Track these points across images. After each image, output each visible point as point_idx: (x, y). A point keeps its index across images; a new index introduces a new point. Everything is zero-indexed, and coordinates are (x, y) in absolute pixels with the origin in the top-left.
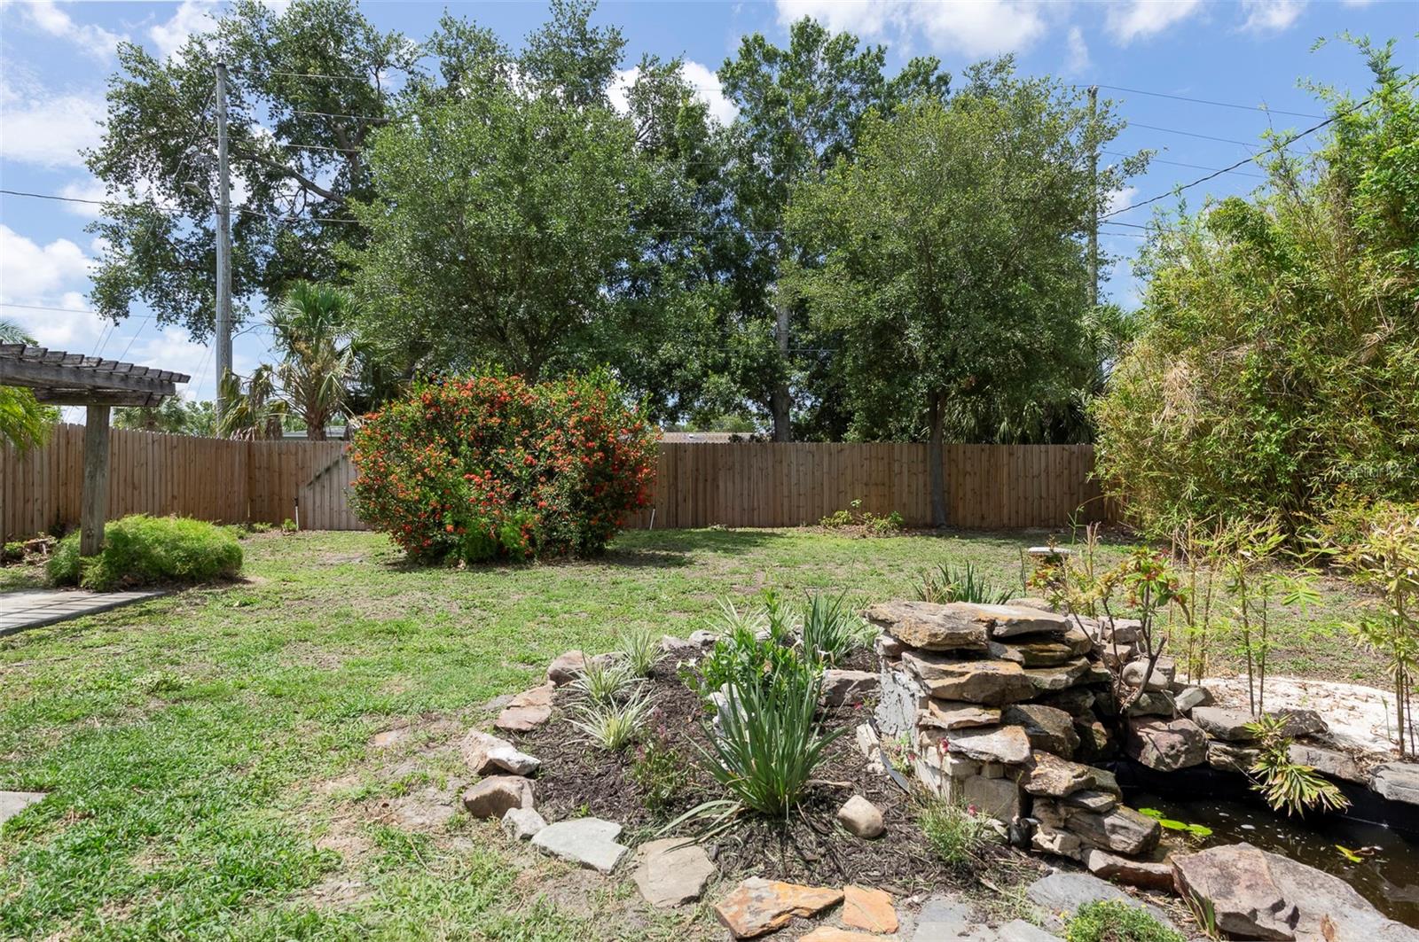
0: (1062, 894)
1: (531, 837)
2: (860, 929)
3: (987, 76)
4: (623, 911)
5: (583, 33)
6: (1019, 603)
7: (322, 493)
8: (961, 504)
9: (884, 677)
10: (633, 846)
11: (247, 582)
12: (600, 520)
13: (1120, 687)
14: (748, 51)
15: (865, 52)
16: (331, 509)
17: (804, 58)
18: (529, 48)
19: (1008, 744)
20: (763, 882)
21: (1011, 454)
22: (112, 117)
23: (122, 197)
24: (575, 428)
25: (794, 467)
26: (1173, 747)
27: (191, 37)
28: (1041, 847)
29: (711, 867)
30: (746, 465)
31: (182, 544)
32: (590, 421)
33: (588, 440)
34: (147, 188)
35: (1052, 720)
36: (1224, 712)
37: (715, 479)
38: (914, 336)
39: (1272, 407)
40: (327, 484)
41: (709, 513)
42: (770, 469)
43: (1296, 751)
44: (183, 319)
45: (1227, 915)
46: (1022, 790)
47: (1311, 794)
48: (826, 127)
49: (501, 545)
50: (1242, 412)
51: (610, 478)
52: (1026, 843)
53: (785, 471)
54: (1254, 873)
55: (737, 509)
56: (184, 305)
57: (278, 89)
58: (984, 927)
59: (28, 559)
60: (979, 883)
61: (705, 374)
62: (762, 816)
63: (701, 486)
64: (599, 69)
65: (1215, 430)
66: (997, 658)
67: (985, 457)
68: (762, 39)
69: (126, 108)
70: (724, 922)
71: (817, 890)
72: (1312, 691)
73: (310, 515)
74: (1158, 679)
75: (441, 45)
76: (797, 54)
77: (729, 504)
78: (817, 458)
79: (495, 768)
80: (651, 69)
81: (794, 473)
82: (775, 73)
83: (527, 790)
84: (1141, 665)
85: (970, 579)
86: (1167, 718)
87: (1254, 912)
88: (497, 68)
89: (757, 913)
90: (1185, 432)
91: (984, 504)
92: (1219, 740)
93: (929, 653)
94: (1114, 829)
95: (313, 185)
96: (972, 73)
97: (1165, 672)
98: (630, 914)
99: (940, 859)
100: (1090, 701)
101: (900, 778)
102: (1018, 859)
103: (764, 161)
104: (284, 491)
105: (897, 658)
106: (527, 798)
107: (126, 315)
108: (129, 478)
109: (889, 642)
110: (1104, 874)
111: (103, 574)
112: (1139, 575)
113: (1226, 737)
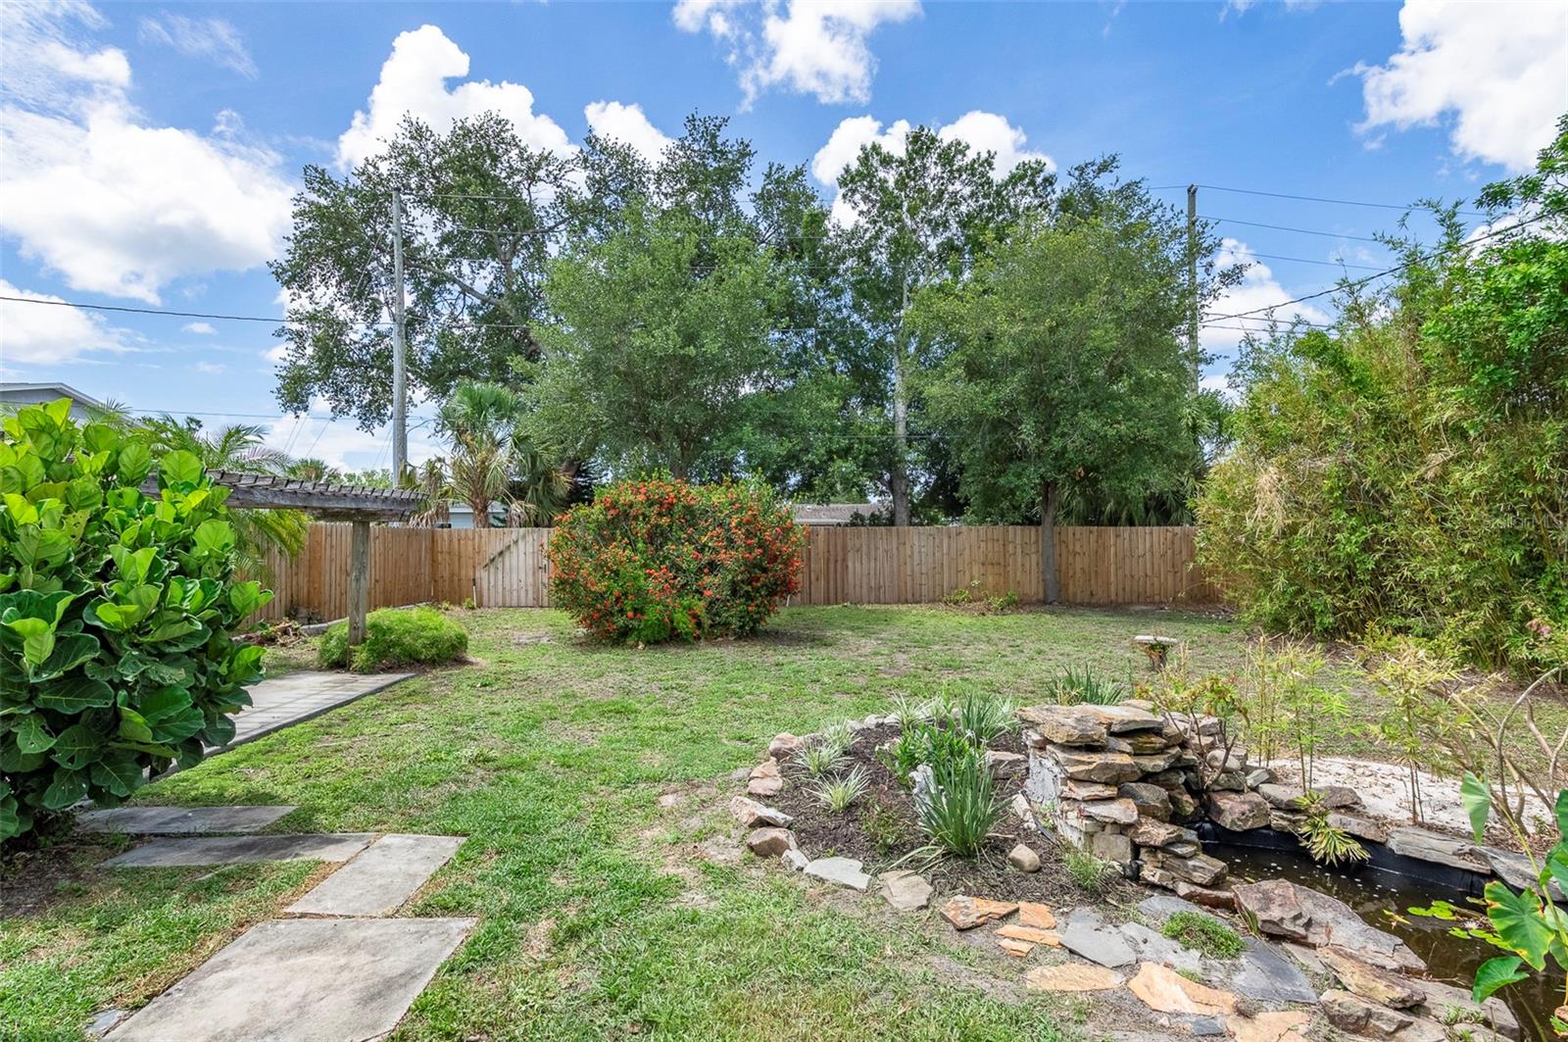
0: (1159, 907)
1: (802, 869)
2: (1032, 926)
3: (1091, 175)
4: (883, 913)
5: (714, 146)
6: (1128, 705)
7: (496, 574)
8: (1071, 583)
9: (1032, 763)
10: (875, 875)
11: (472, 663)
12: (757, 605)
13: (1204, 769)
14: (866, 158)
15: (975, 157)
16: (504, 588)
17: (918, 163)
18: (665, 161)
19: (1122, 811)
20: (965, 898)
21: (1117, 536)
22: (298, 233)
23: (304, 304)
24: (736, 528)
25: (916, 548)
26: (1243, 814)
27: (367, 159)
28: (1145, 879)
29: (930, 889)
30: (872, 546)
31: (424, 634)
32: (748, 522)
33: (747, 538)
34: (325, 293)
35: (1153, 794)
36: (1282, 788)
37: (844, 560)
38: (1027, 432)
39: (1351, 512)
40: (500, 566)
41: (839, 590)
42: (895, 550)
43: (1332, 818)
44: (354, 411)
45: (1264, 921)
46: (1133, 842)
47: (1342, 849)
48: (937, 224)
49: (674, 629)
50: (1326, 515)
51: (765, 570)
52: (1135, 877)
53: (909, 552)
54: (1284, 897)
55: (865, 586)
56: (356, 398)
57: (440, 202)
58: (1110, 926)
59: (281, 641)
60: (1105, 902)
61: (831, 459)
62: (958, 856)
63: (832, 566)
64: (729, 177)
65: (1301, 531)
66: (1113, 751)
67: (1093, 538)
68: (880, 147)
69: (310, 225)
70: (947, 920)
71: (1001, 904)
72: (1359, 771)
73: (485, 593)
74: (1233, 763)
75: (586, 160)
76: (912, 160)
77: (858, 583)
78: (937, 540)
79: (763, 823)
80: (776, 176)
81: (916, 554)
82: (890, 177)
83: (791, 838)
84: (1220, 753)
85: (1089, 679)
86: (1239, 792)
87: (1282, 919)
88: (636, 179)
89: (968, 915)
90: (1275, 530)
91: (1093, 582)
92: (1279, 809)
93: (1068, 747)
94: (1195, 868)
95: (472, 289)
96: (1077, 173)
97: (1238, 757)
98: (888, 915)
99: (1079, 885)
100: (1182, 779)
101: (1047, 833)
102: (1130, 888)
103: (880, 257)
104: (463, 573)
105: (1042, 749)
106: (792, 843)
107: (306, 409)
108: (343, 568)
109: (1036, 737)
110: (1189, 897)
111: (368, 660)
112: (1213, 695)
113: (1283, 806)
